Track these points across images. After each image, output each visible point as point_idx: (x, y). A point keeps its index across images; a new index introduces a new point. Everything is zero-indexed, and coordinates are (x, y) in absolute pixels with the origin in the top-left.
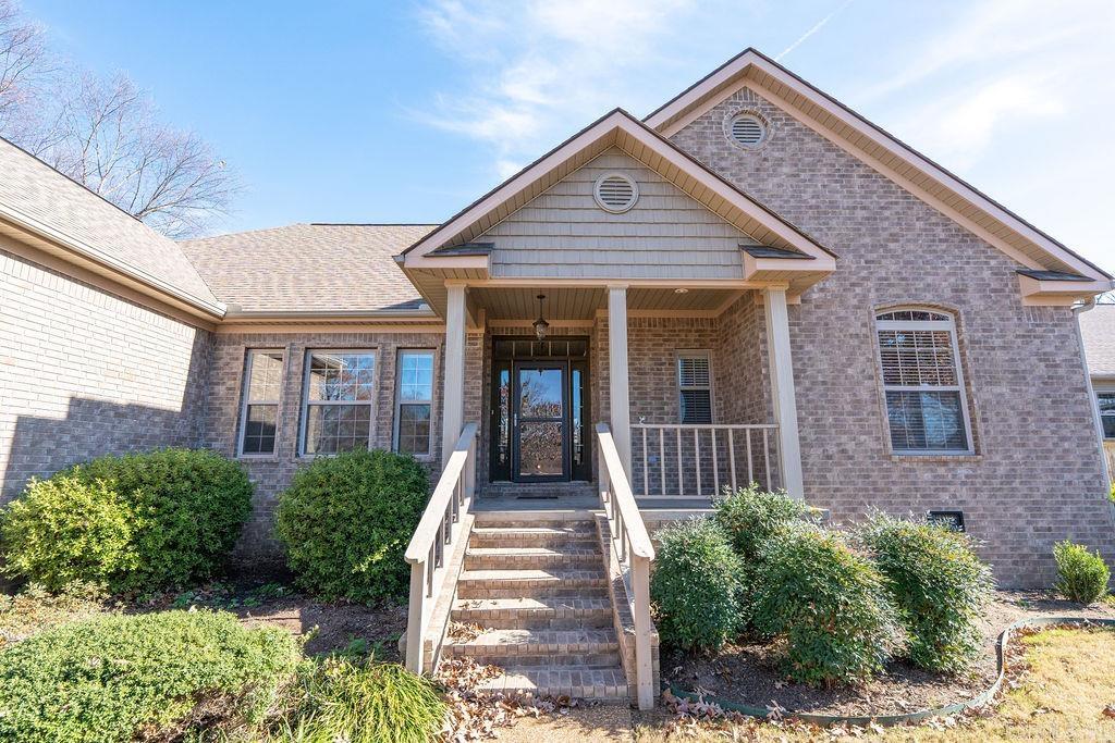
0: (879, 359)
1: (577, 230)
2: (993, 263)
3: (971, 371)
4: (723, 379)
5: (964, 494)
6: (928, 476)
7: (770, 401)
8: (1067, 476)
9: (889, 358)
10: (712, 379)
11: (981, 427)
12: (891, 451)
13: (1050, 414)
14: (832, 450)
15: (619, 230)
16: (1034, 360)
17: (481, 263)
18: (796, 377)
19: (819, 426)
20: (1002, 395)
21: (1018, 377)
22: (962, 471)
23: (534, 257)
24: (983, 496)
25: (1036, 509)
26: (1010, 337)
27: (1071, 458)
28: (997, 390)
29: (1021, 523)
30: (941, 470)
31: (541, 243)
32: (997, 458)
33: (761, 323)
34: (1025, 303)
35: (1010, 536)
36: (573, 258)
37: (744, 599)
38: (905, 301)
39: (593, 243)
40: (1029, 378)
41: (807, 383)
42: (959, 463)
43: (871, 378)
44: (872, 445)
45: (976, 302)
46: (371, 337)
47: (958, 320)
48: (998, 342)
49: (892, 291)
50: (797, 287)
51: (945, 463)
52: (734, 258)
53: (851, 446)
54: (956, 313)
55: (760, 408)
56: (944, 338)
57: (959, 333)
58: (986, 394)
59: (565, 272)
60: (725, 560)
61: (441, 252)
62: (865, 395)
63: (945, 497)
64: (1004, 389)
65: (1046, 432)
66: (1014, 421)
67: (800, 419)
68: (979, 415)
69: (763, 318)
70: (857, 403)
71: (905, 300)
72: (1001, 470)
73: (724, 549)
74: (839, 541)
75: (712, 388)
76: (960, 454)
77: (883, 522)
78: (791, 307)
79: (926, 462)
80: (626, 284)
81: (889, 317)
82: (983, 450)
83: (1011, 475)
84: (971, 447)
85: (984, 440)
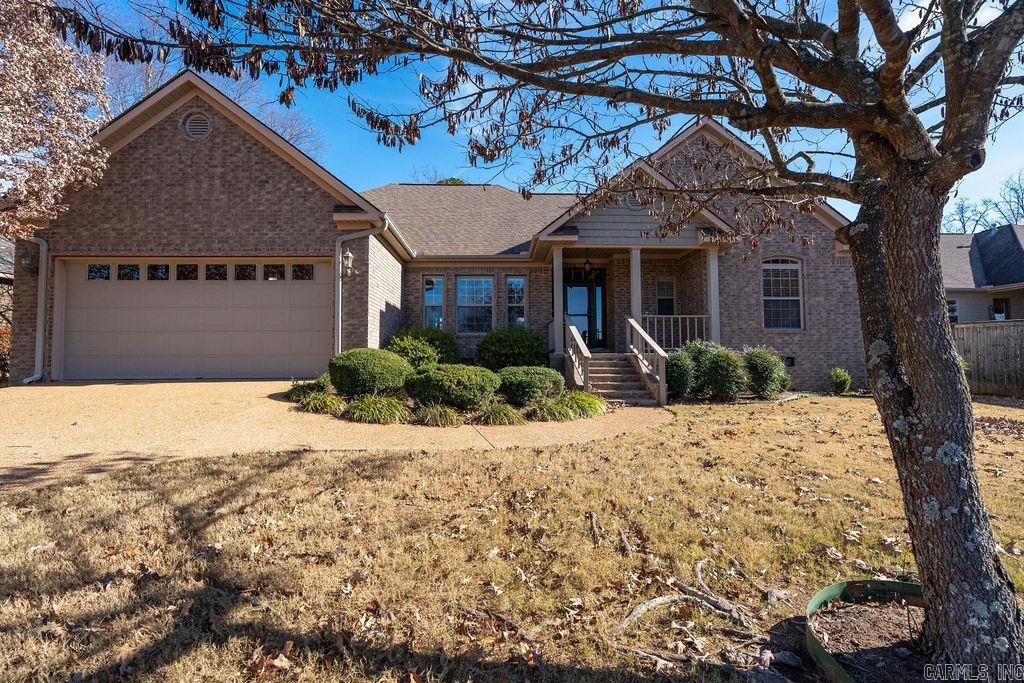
0: (762, 283)
1: (618, 219)
2: (824, 234)
3: (806, 290)
4: (681, 293)
5: (796, 348)
6: (780, 340)
7: (707, 304)
8: (846, 341)
9: (767, 284)
10: (675, 293)
11: (808, 317)
12: (763, 328)
13: (842, 311)
14: (735, 328)
15: (638, 219)
16: (837, 284)
17: (575, 238)
18: (720, 293)
19: (730, 317)
20: (819, 302)
21: (829, 293)
22: (796, 338)
23: (596, 234)
24: (805, 350)
25: (829, 355)
26: (828, 272)
27: (849, 332)
28: (818, 299)
29: (821, 362)
30: (786, 338)
31: (599, 226)
32: (813, 332)
33: (704, 265)
34: (837, 255)
35: (815, 368)
36: (614, 233)
37: (697, 378)
38: (778, 255)
39: (625, 226)
40: (834, 293)
41: (726, 296)
42: (796, 334)
43: (757, 293)
44: (755, 325)
45: (812, 254)
46: (490, 269)
47: (803, 263)
48: (822, 275)
49: (771, 249)
50: (722, 248)
51: (788, 334)
52: (693, 233)
53: (744, 326)
54: (802, 260)
55: (702, 307)
56: (795, 273)
57: (803, 270)
58: (813, 301)
59: (611, 240)
60: (689, 363)
61: (555, 233)
62: (753, 302)
63: (787, 350)
64: (822, 299)
65: (839, 320)
66: (824, 314)
67: (721, 313)
68: (807, 312)
69: (705, 262)
70: (749, 305)
71: (778, 253)
72: (815, 338)
73: (688, 361)
74: (733, 354)
75: (675, 298)
76: (797, 330)
77: (747, 350)
78: (719, 257)
79: (779, 334)
80: (641, 247)
81: (768, 262)
82: (807, 328)
83: (819, 340)
84: (802, 327)
85: (808, 323)
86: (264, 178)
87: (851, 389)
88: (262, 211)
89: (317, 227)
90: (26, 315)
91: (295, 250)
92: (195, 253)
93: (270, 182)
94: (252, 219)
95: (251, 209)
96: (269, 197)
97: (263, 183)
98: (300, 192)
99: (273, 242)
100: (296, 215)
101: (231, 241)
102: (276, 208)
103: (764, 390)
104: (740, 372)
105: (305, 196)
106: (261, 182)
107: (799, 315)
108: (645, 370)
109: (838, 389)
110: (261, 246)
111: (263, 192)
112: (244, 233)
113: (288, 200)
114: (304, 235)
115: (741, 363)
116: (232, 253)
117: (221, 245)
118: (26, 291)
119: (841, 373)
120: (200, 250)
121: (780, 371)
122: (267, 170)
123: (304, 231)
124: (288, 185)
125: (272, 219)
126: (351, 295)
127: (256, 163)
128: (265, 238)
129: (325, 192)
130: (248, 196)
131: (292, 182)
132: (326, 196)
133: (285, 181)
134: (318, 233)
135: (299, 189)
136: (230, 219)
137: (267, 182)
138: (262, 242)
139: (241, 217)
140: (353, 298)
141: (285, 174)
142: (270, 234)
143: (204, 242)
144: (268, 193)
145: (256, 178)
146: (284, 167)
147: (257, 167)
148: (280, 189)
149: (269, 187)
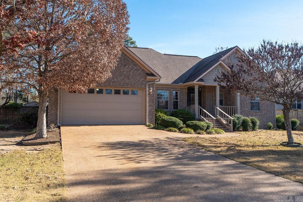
4: (225, 98)
6: (254, 114)
8: (271, 114)
11: (262, 107)
12: (250, 110)
13: (270, 106)
14: (243, 110)
17: (203, 83)
19: (242, 107)
20: (265, 103)
23: (208, 81)
24: (261, 117)
25: (267, 119)
27: (272, 112)
29: (265, 120)
30: (256, 113)
35: (263, 122)
36: (212, 81)
41: (241, 100)
42: (258, 112)
43: (249, 100)
44: (248, 109)
53: (245, 110)
58: (263, 103)
59: (212, 83)
62: (248, 102)
65: (269, 108)
66: (266, 107)
67: (240, 106)
70: (247, 103)
72: (263, 113)
74: (248, 119)
75: (223, 99)
79: (254, 112)
80: (219, 86)
83: (264, 114)
84: (260, 110)
85: (262, 109)
86: (125, 64)
87: (273, 129)
88: (125, 74)
89: (141, 80)
90: (53, 104)
91: (134, 86)
92: (105, 86)
93: (127, 65)
94: (122, 76)
95: (122, 73)
96: (127, 70)
97: (125, 65)
98: (136, 69)
99: (128, 84)
100: (135, 76)
101: (116, 83)
102: (129, 73)
103: (255, 128)
104: (250, 123)
105: (137, 70)
106: (124, 65)
107: (259, 107)
108: (225, 123)
109: (269, 128)
110: (125, 85)
111: (125, 68)
112: (120, 81)
113: (132, 71)
114: (137, 81)
115: (250, 121)
116: (117, 86)
117: (113, 84)
118: (53, 96)
119: (270, 124)
120: (107, 85)
121: (258, 123)
122: (126, 62)
123: (137, 80)
124: (132, 66)
125: (127, 77)
126: (150, 100)
127: (123, 59)
128: (126, 82)
129: (143, 69)
130: (121, 69)
131: (133, 66)
132: (143, 70)
133: (131, 65)
134: (141, 81)
135: (136, 68)
136: (115, 76)
137: (126, 65)
138: (125, 83)
139: (118, 75)
140: (151, 101)
141: (131, 63)
142: (127, 81)
143: (108, 83)
144: (126, 68)
145: (123, 64)
146: (131, 61)
147: (123, 60)
148: (130, 67)
149: (127, 67)
